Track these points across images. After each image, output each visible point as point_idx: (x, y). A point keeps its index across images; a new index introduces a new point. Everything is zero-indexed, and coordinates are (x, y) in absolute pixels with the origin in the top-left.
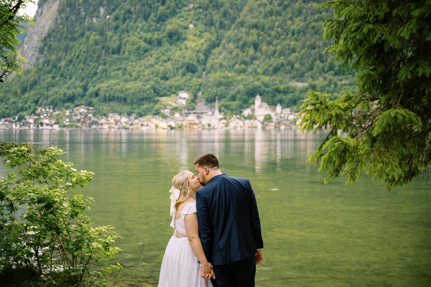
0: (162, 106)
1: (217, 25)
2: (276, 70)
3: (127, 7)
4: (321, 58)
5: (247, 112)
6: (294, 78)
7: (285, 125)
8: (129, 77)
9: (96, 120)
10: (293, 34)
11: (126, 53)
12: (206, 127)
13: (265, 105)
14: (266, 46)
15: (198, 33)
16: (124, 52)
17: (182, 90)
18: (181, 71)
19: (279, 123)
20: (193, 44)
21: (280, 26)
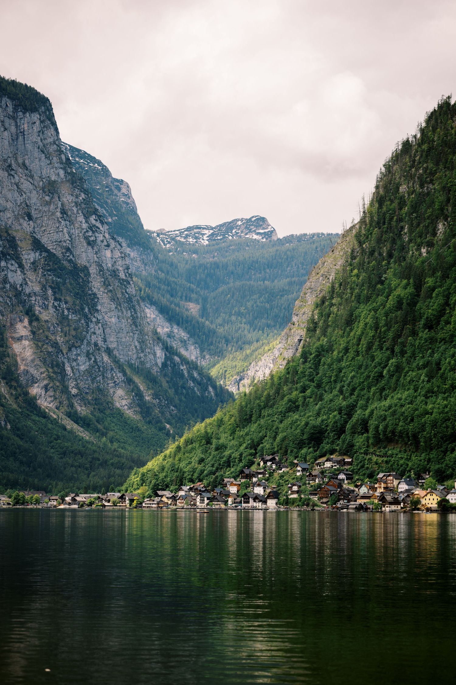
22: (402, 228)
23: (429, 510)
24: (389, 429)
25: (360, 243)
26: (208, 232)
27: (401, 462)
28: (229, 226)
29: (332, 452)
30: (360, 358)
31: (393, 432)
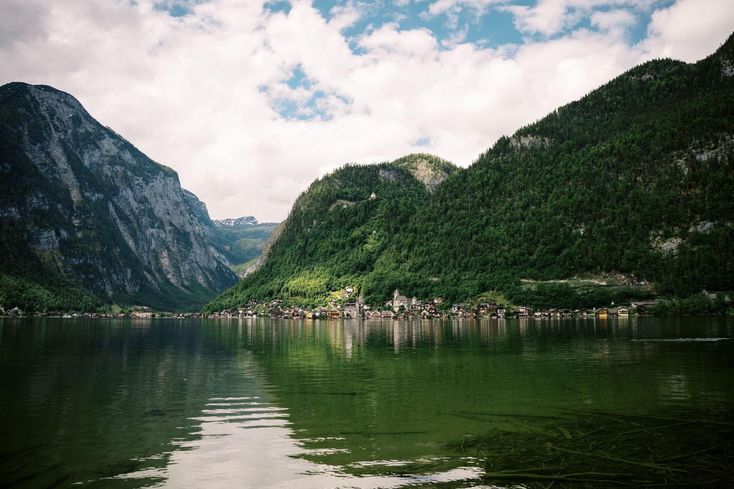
0: (331, 299)
1: (392, 230)
2: (419, 267)
3: (331, 218)
4: (454, 256)
5: (389, 303)
6: (432, 273)
7: (413, 315)
9: (283, 311)
11: (318, 256)
12: (346, 317)
13: (404, 298)
14: (418, 247)
15: (377, 238)
17: (349, 285)
19: (408, 313)
21: (433, 230)
22: (301, 222)
23: (309, 318)
24: (296, 291)
25: (287, 227)
26: (233, 221)
27: (300, 302)
28: (241, 219)
29: (276, 298)
30: (286, 266)
31: (297, 292)
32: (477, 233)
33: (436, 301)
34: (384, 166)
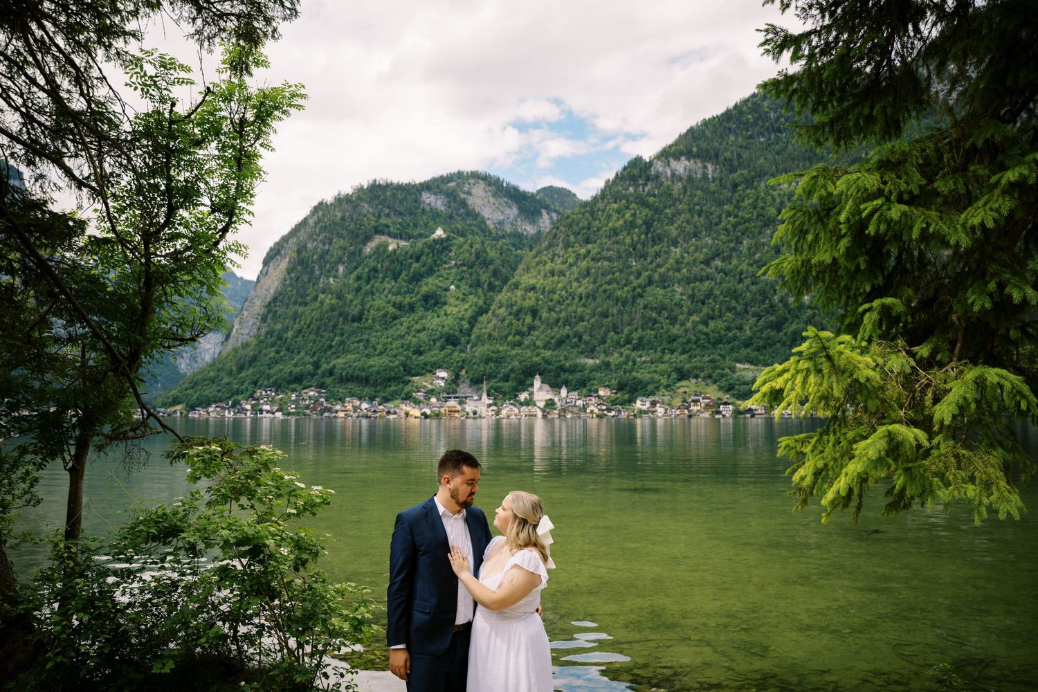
0: (414, 388)
1: (486, 286)
2: (560, 342)
3: (373, 264)
4: (615, 329)
5: (523, 396)
6: (582, 353)
7: (572, 412)
8: (372, 350)
9: (329, 405)
10: (581, 299)
11: (370, 321)
12: (471, 415)
13: (546, 387)
14: (547, 313)
15: (461, 296)
16: (367, 320)
17: (439, 367)
18: (438, 344)
19: (564, 410)
20: (455, 310)
21: (564, 288)
23: (416, 417)
24: (348, 374)
27: (360, 392)
29: (312, 387)
31: (352, 376)
32: (641, 296)
33: (601, 393)
34: (427, 186)
